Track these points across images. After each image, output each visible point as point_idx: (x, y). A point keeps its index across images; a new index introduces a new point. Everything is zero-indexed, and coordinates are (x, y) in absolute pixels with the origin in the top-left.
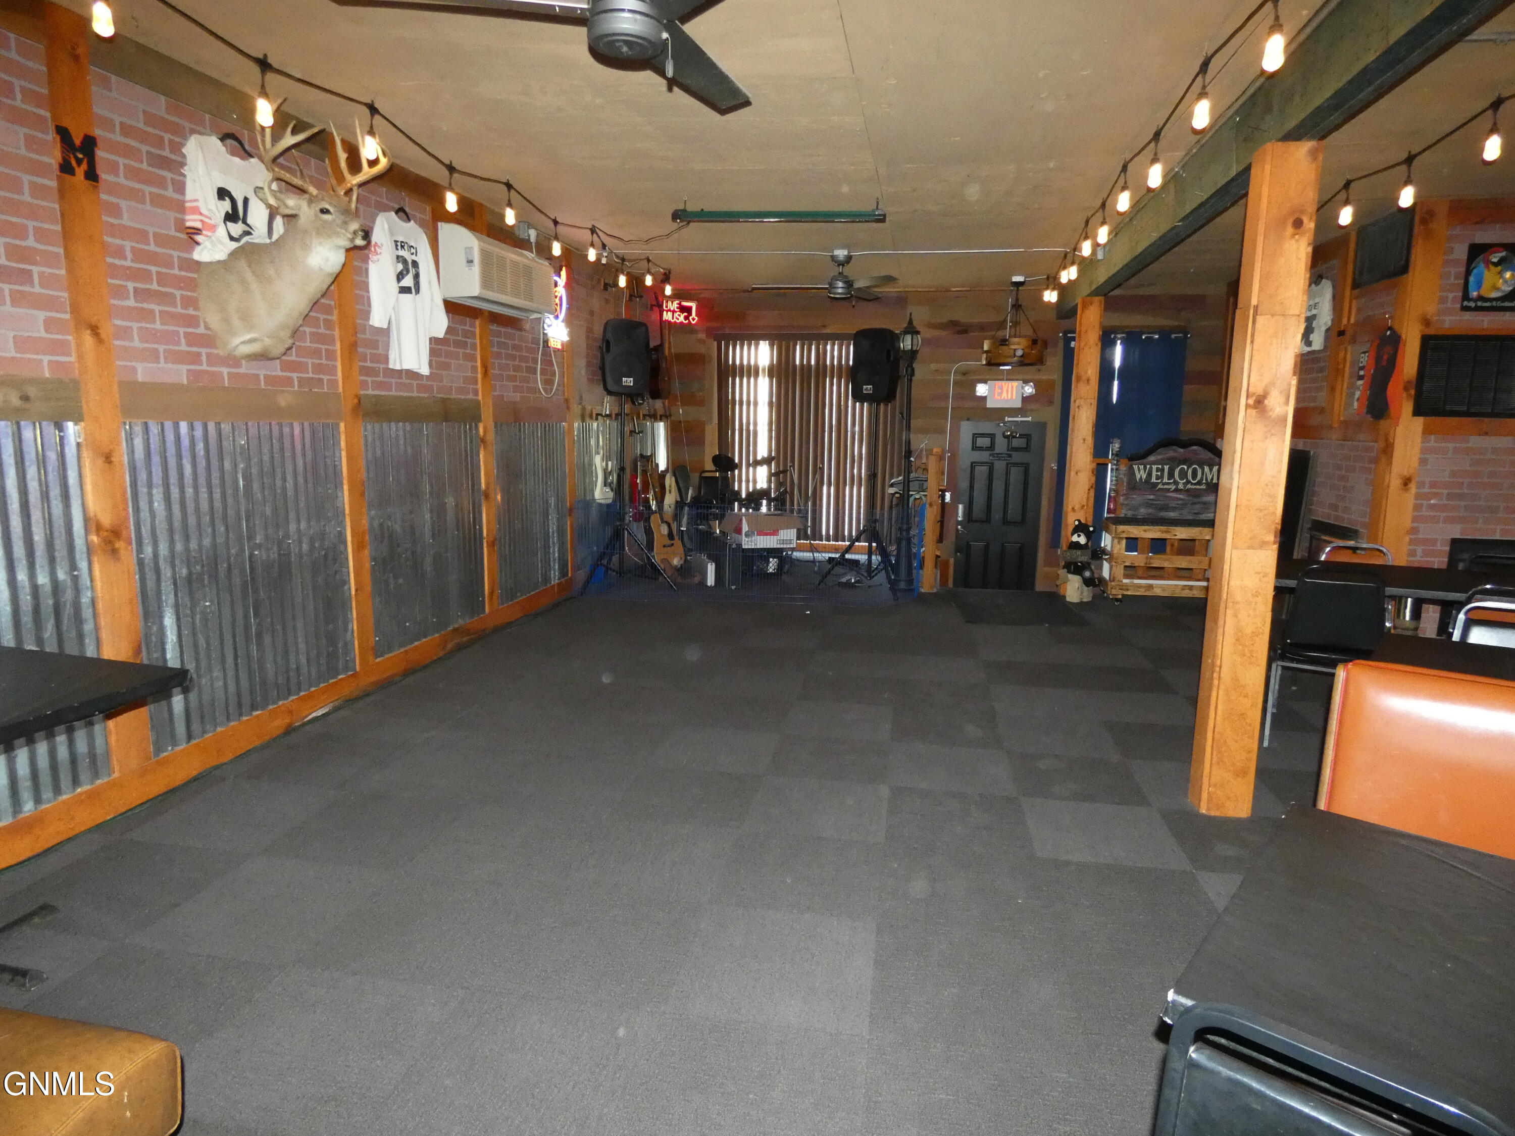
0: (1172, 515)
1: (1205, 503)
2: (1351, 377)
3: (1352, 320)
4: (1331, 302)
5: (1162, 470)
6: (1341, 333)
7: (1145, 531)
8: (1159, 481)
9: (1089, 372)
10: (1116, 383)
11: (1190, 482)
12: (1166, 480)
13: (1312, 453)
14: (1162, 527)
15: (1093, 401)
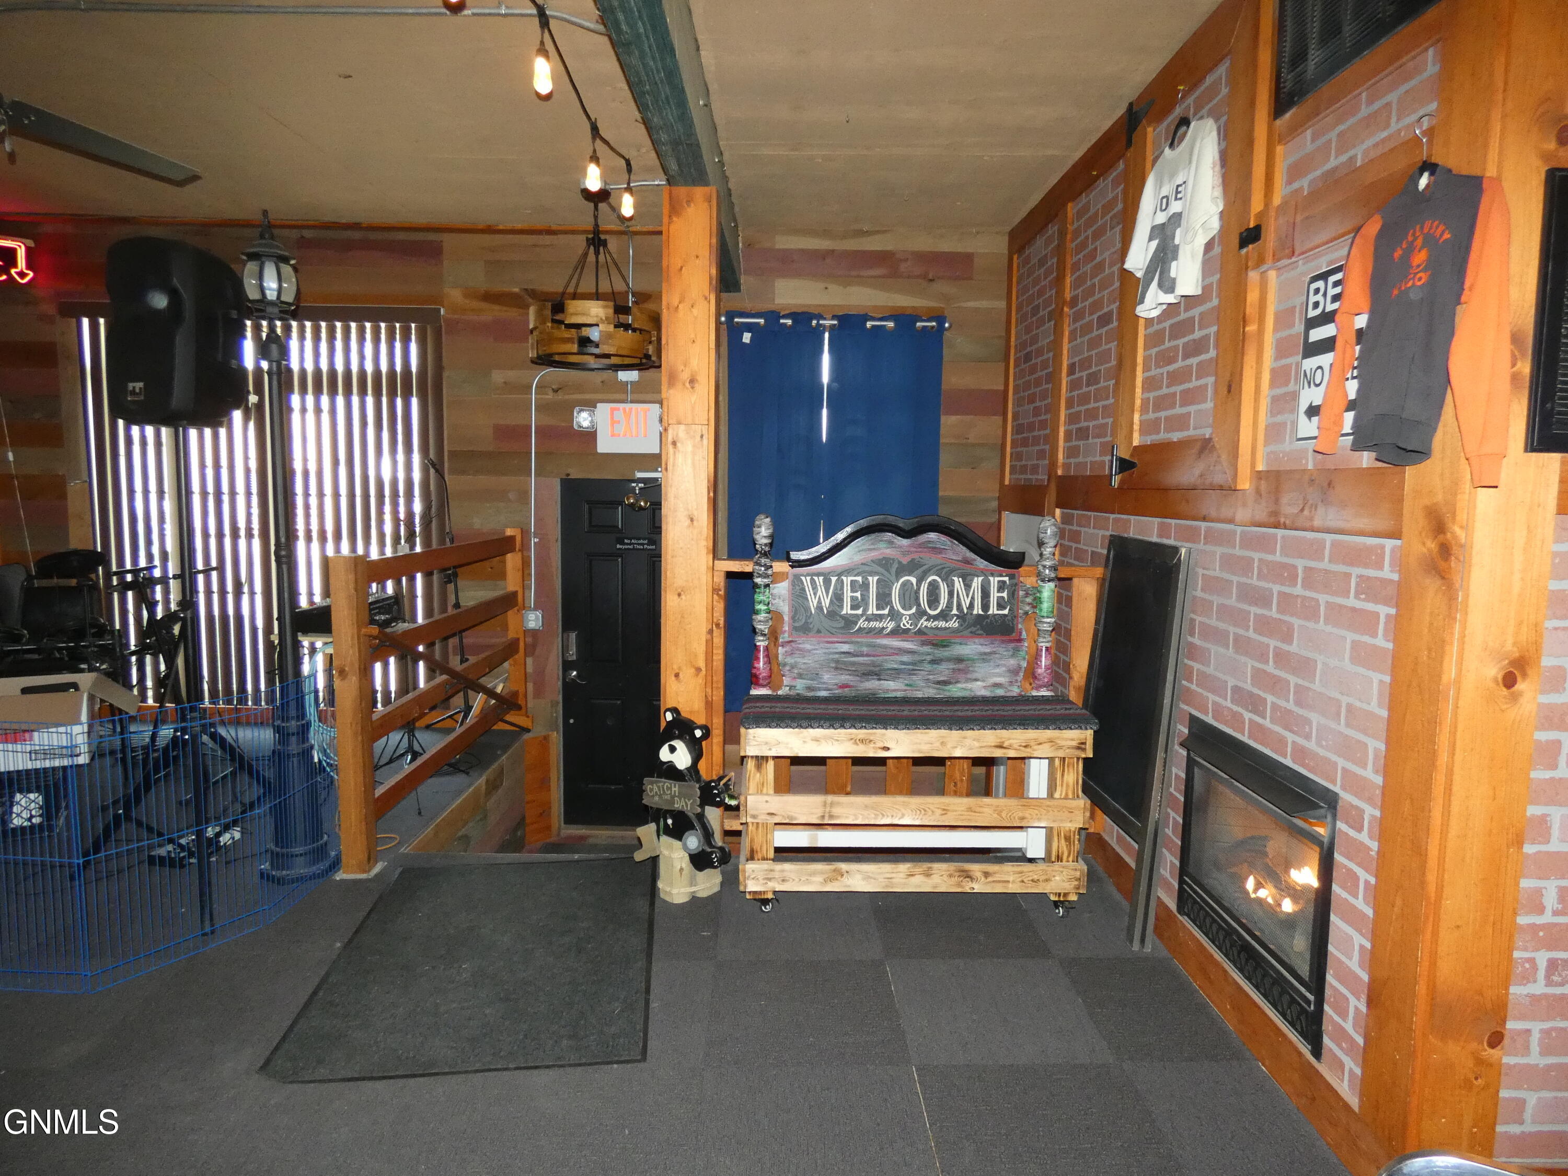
0: (893, 687)
1: (959, 660)
2: (1282, 351)
3: (1277, 201)
4: (1218, 168)
5: (865, 586)
6: (1251, 236)
7: (817, 740)
8: (860, 612)
9: (694, 363)
10: (825, 412)
11: (924, 613)
12: (872, 610)
13: (1183, 551)
14: (853, 731)
15: (705, 428)
